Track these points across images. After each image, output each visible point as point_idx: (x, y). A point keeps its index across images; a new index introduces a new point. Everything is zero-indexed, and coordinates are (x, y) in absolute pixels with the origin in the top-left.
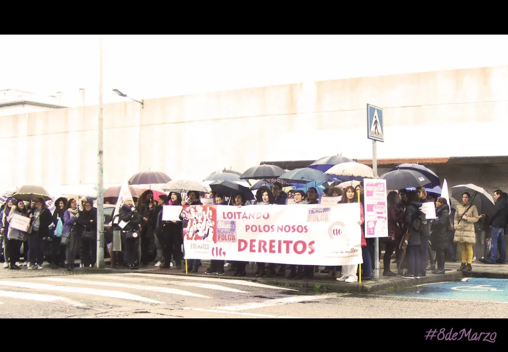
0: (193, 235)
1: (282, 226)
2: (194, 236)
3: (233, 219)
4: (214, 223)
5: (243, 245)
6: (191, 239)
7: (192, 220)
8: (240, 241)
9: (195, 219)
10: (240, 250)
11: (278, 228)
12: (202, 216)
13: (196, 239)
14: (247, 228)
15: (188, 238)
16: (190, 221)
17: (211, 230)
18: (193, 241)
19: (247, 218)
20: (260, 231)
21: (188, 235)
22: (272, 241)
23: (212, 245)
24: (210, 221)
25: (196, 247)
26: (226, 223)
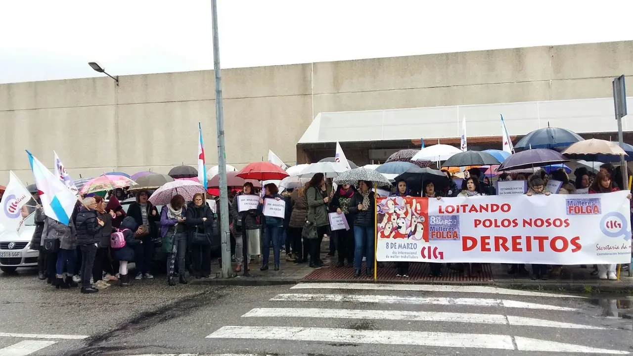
0: (391, 232)
1: (531, 220)
2: (393, 233)
3: (455, 213)
4: (423, 219)
5: (469, 243)
6: (388, 237)
7: (390, 215)
8: (465, 239)
9: (394, 214)
10: (465, 248)
11: (525, 221)
12: (405, 210)
13: (395, 237)
14: (477, 223)
15: (383, 236)
16: (387, 216)
17: (420, 226)
18: (391, 240)
19: (477, 211)
20: (496, 226)
21: (382, 233)
22: (514, 239)
23: (422, 244)
24: (418, 216)
25: (395, 246)
26: (443, 218)
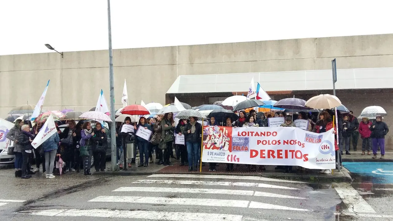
0: (211, 146)
1: (288, 141)
2: (212, 147)
3: (247, 136)
4: (229, 139)
5: (254, 153)
6: (209, 148)
7: (211, 136)
8: (252, 151)
9: (213, 136)
10: (252, 156)
11: (284, 142)
12: (219, 134)
13: (213, 149)
14: (259, 142)
15: (206, 148)
16: (209, 136)
17: (227, 143)
18: (211, 150)
19: (259, 136)
20: (269, 144)
21: (206, 146)
22: (278, 151)
23: (228, 153)
24: (226, 137)
25: (213, 154)
26: (240, 139)
